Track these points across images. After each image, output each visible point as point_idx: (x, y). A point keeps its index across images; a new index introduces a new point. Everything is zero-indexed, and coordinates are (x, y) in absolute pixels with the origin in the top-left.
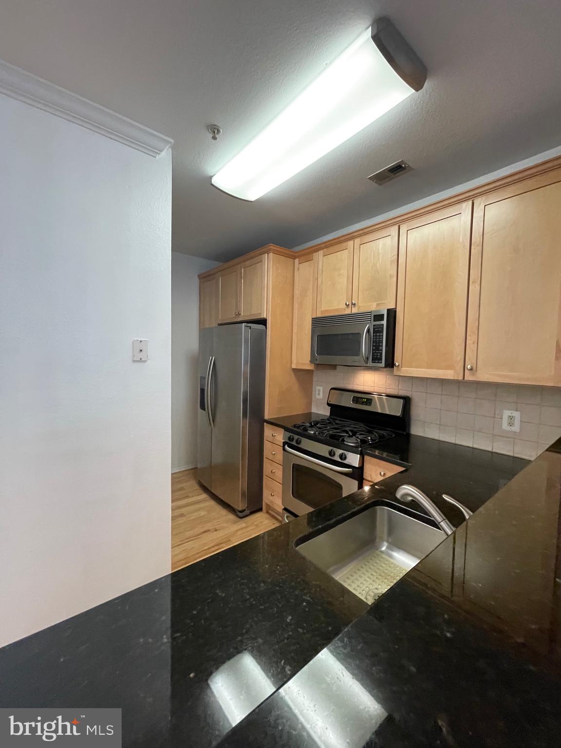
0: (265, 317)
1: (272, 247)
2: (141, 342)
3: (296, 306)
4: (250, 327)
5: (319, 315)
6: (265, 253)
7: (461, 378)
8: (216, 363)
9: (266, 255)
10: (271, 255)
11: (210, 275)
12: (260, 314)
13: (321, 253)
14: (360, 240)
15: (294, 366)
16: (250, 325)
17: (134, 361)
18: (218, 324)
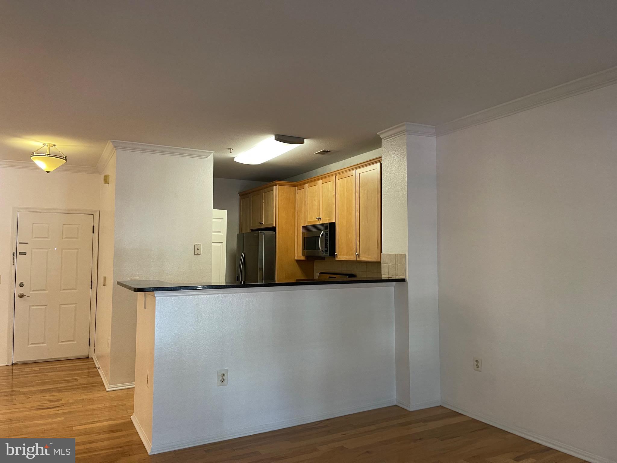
0: (275, 226)
1: (277, 182)
2: (198, 245)
3: (296, 218)
4: (264, 233)
5: (306, 224)
6: (274, 186)
7: (355, 260)
8: (245, 257)
9: (275, 187)
10: (277, 186)
11: (246, 194)
12: (272, 224)
13: (307, 185)
14: (322, 181)
15: (296, 259)
16: (264, 232)
17: (195, 254)
18: (251, 230)
